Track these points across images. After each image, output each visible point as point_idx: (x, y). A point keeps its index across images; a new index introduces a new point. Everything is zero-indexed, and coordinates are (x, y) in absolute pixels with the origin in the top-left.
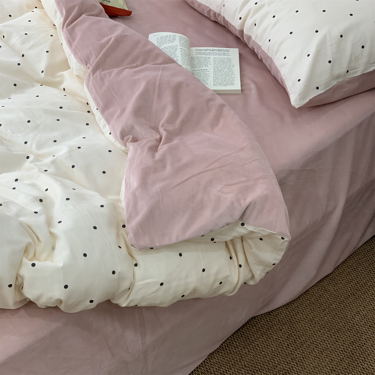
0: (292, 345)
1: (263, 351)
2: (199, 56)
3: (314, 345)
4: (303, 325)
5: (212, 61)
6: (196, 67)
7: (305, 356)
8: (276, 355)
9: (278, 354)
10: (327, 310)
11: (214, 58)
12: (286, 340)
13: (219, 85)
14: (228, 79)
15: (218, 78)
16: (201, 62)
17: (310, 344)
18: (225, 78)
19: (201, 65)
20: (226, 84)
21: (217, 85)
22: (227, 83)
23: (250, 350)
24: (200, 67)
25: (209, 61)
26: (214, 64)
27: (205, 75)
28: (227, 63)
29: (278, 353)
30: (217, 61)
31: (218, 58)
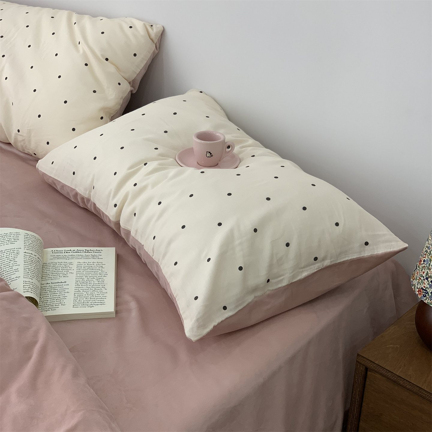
2: (56, 261)
5: (75, 269)
6: (50, 279)
11: (79, 264)
13: (82, 306)
14: (97, 296)
15: (81, 294)
16: (59, 271)
18: (91, 294)
19: (58, 274)
20: (93, 304)
21: (78, 306)
22: (95, 302)
24: (57, 278)
25: (70, 269)
26: (77, 272)
27: (63, 290)
28: (96, 270)
30: (82, 267)
31: (85, 264)
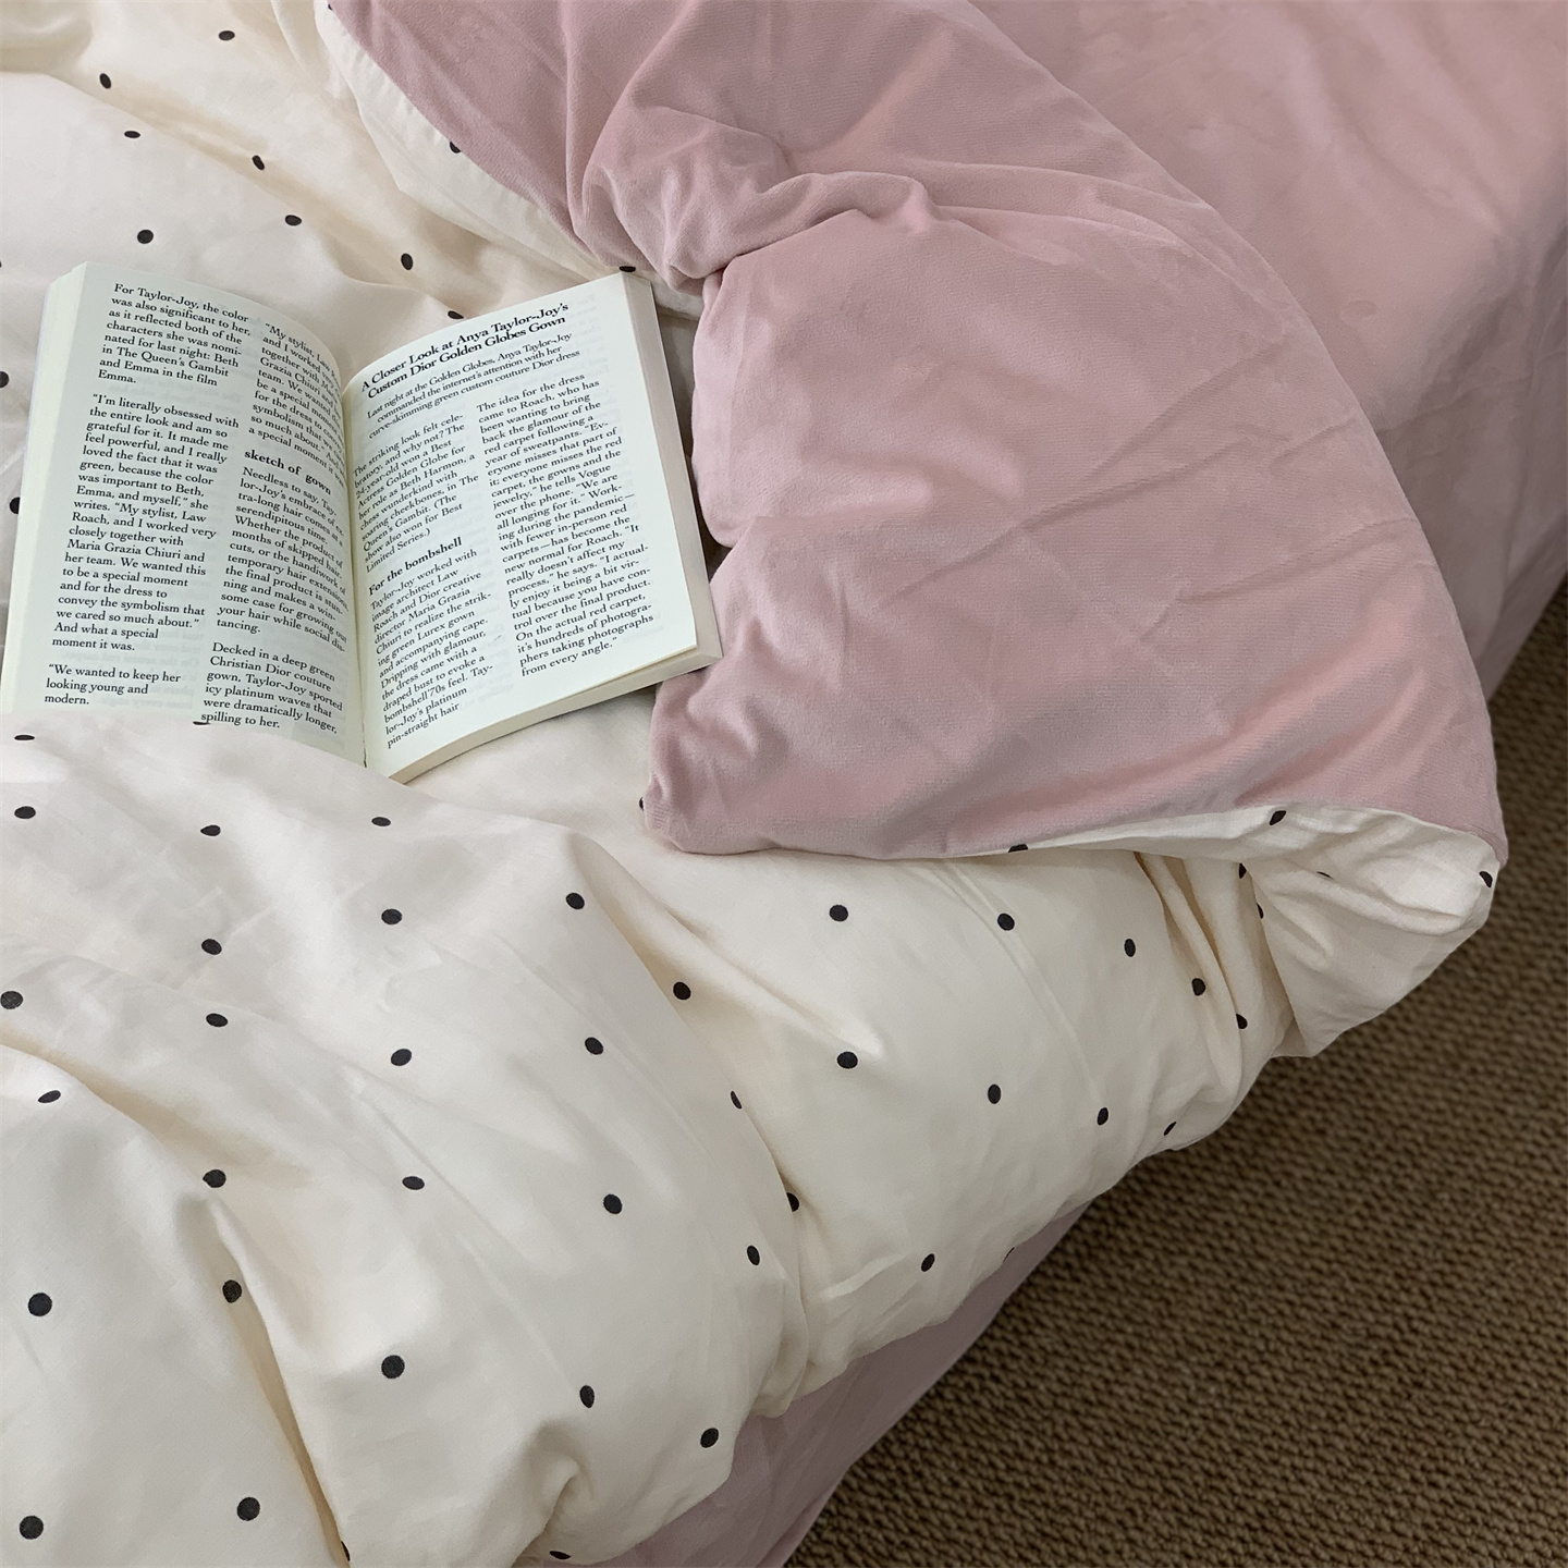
0: (1388, 1202)
1: (1261, 1257)
3: (1488, 1190)
4: (1420, 1090)
7: (1459, 1252)
8: (1324, 1267)
9: (1329, 1262)
10: (1516, 994)
12: (1354, 1179)
17: (1467, 1185)
23: (1198, 1262)
29: (1332, 1256)
